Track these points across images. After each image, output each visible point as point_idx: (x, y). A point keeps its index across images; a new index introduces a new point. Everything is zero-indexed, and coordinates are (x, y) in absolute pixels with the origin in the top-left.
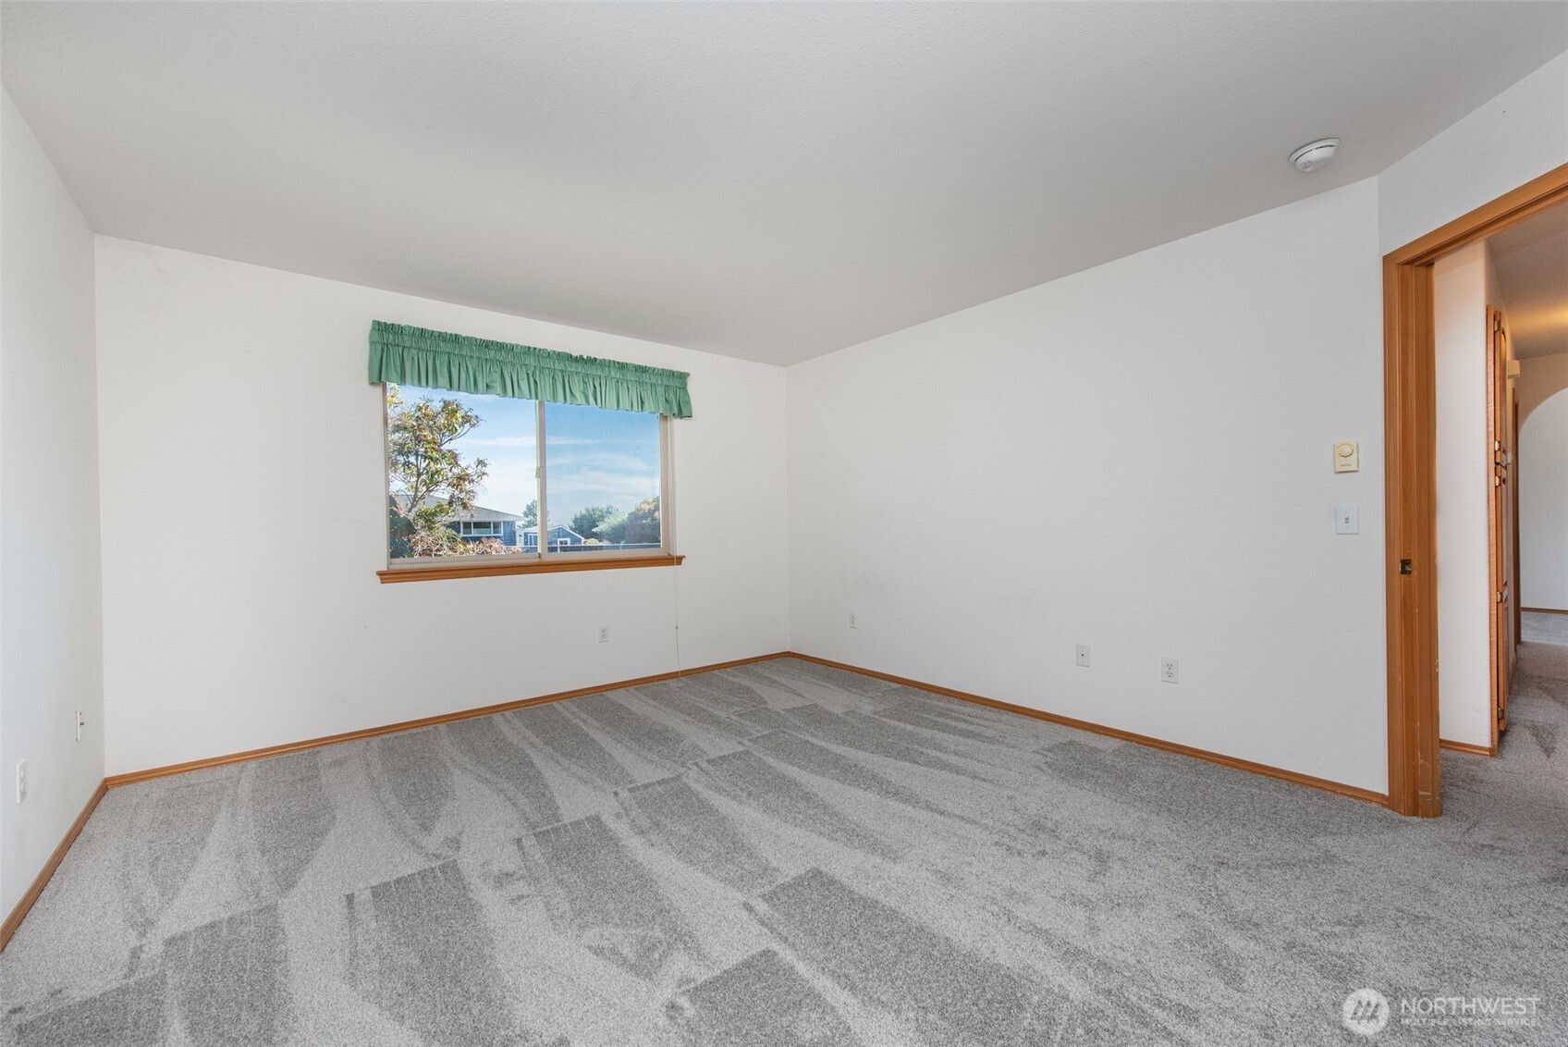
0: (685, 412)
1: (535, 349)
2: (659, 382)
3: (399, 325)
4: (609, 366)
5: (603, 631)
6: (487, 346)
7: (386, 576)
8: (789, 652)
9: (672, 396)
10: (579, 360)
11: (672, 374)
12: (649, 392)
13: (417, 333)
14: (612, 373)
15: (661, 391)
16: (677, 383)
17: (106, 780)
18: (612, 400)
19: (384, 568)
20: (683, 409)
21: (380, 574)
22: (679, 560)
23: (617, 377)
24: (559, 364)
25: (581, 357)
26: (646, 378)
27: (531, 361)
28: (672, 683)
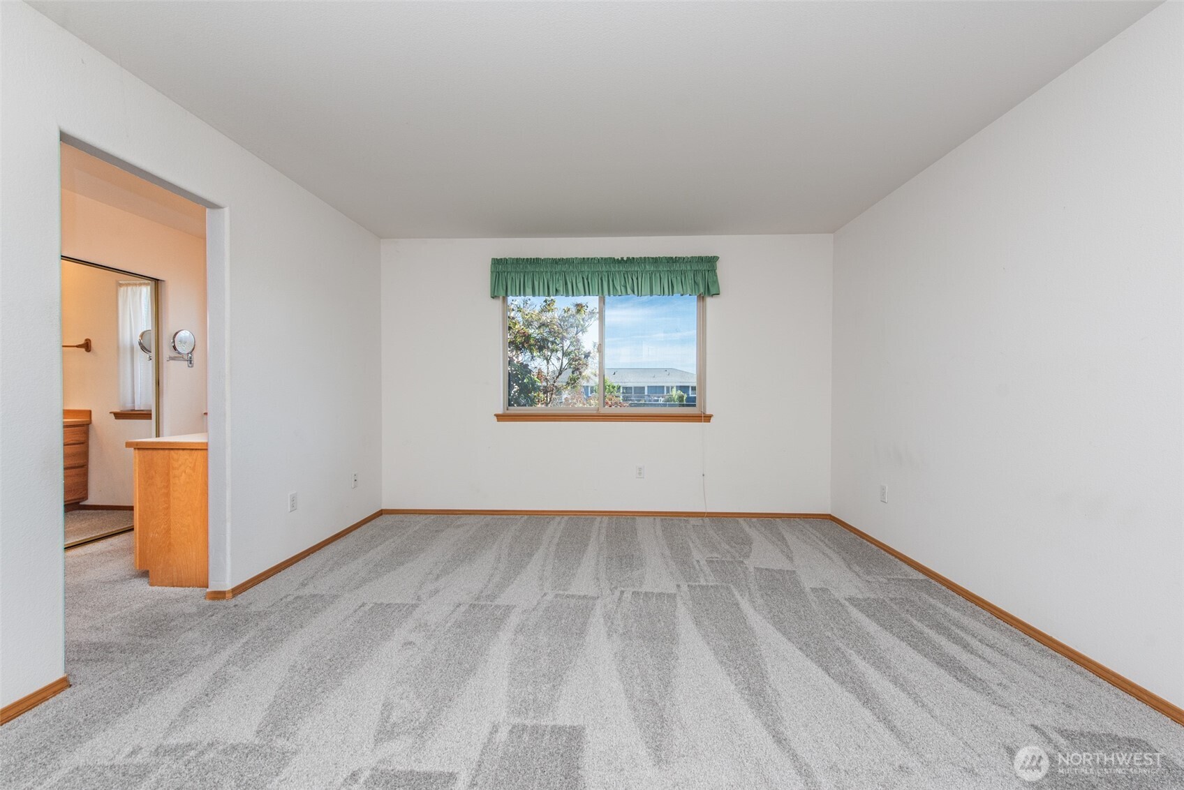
0: (713, 291)
1: (588, 259)
2: (689, 268)
3: (505, 259)
4: (645, 262)
5: (640, 469)
6: (557, 263)
7: (500, 417)
8: (830, 515)
9: (699, 279)
10: (621, 261)
11: (701, 260)
12: (679, 278)
13: (515, 262)
14: (647, 267)
15: (691, 275)
16: (705, 267)
17: (382, 510)
18: (646, 288)
19: (500, 411)
20: (711, 288)
21: (497, 416)
22: (708, 418)
23: (652, 269)
24: (606, 266)
25: (622, 258)
26: (676, 267)
27: (586, 268)
28: (693, 521)
